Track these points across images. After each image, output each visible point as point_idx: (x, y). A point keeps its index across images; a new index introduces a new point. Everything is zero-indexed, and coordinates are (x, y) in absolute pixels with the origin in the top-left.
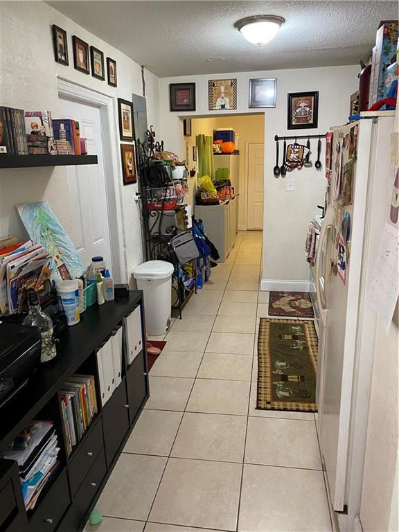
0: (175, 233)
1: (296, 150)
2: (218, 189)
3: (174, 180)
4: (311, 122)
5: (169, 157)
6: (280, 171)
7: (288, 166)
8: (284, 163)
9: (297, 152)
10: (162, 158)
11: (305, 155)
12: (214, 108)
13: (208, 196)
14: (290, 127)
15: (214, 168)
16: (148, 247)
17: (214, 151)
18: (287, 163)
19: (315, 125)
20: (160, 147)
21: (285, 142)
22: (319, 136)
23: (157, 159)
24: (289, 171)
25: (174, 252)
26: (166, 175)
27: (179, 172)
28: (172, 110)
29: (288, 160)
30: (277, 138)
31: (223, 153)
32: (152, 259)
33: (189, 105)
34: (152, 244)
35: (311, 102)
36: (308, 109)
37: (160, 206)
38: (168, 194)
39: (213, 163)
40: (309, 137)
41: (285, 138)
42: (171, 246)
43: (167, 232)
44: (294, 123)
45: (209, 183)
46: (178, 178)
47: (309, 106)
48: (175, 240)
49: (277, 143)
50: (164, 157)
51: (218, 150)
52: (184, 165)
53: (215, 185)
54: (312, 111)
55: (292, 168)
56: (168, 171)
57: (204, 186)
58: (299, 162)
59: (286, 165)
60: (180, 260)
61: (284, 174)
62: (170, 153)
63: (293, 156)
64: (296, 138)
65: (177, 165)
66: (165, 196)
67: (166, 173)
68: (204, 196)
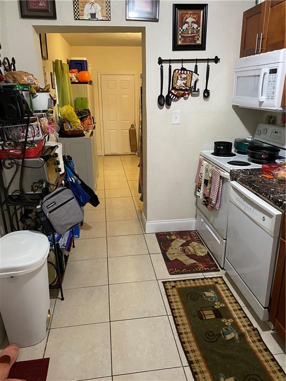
0: (46, 191)
1: (184, 76)
2: (81, 119)
3: (36, 112)
4: (199, 42)
5: (26, 79)
6: (164, 101)
7: (174, 95)
8: (169, 92)
9: (185, 79)
10: (15, 80)
11: (193, 82)
12: (81, 17)
13: (71, 127)
14: (176, 47)
15: (72, 97)
16: (6, 213)
17: (71, 80)
18: (173, 91)
19: (202, 47)
20: (10, 66)
21: (170, 66)
22: (208, 60)
23: (6, 82)
24: (175, 101)
25: (48, 220)
26: (24, 106)
27: (41, 101)
28: (23, 16)
29: (174, 88)
30: (161, 61)
31: (79, 83)
32: (13, 229)
33: (47, 11)
34: (12, 208)
35: (199, 17)
36: (195, 26)
37: (19, 153)
38: (30, 135)
39: (72, 92)
40: (197, 60)
41: (170, 61)
42: (42, 211)
43: (32, 190)
44: (180, 43)
45: (72, 113)
46: (41, 109)
47: (197, 23)
48: (47, 202)
49: (162, 66)
50: (18, 78)
51: (74, 79)
52: (48, 91)
53: (78, 115)
54: (200, 29)
55: (178, 97)
56: (27, 99)
57: (66, 117)
58: (186, 90)
59: (172, 94)
60: (57, 228)
61: (169, 104)
62: (26, 74)
63: (180, 83)
64: (182, 61)
65: (38, 91)
66: (26, 137)
67: (24, 102)
68: (67, 128)
